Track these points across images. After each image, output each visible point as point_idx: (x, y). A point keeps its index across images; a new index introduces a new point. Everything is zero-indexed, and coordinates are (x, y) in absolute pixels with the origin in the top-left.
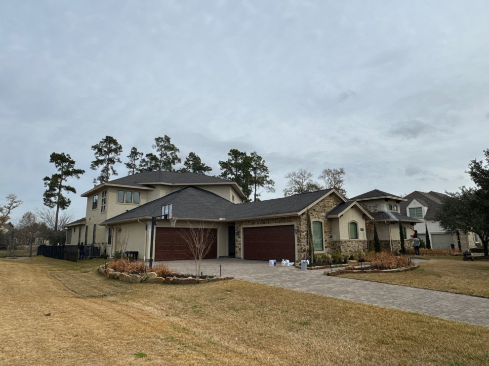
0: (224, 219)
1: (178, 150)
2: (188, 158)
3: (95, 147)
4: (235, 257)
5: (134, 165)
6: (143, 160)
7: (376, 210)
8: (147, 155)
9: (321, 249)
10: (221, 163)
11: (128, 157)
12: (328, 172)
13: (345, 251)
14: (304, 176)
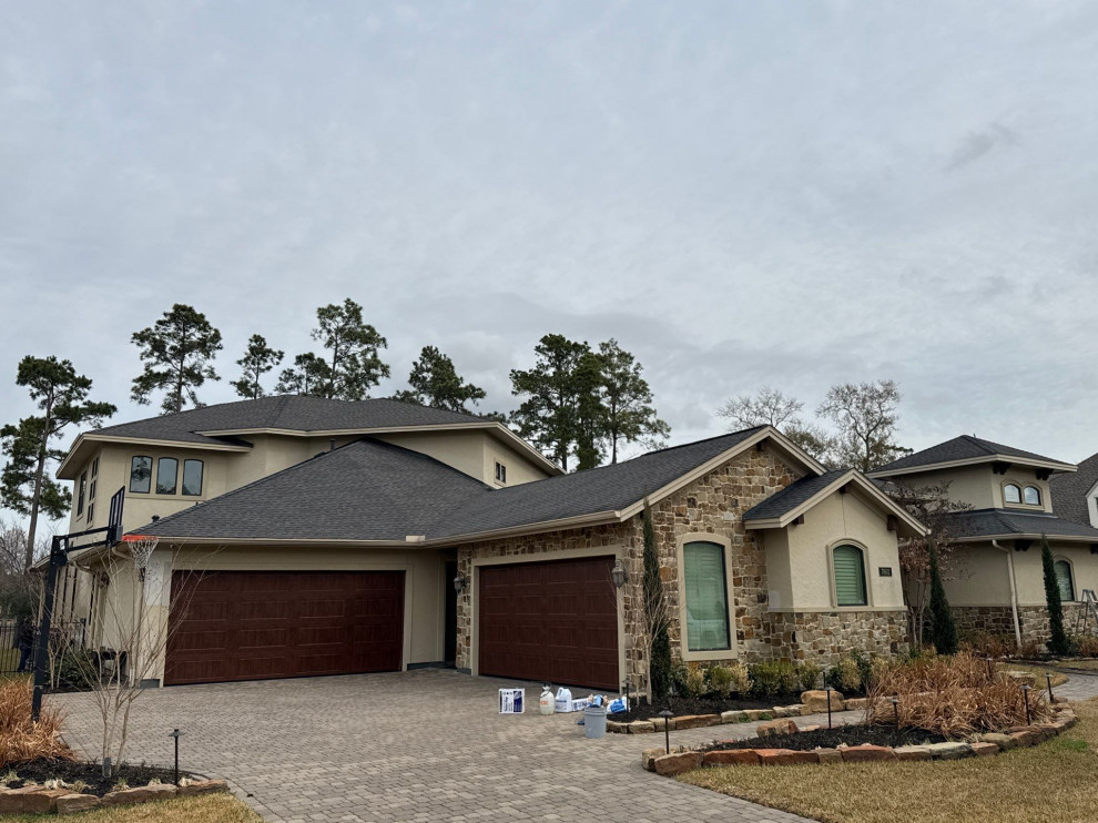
0: (423, 538)
1: (384, 340)
2: (419, 362)
3: (141, 337)
4: (454, 667)
5: (256, 385)
6: (289, 374)
7: (943, 503)
8: (300, 359)
9: (724, 644)
10: (516, 377)
11: (240, 362)
12: (845, 394)
13: (815, 653)
14: (778, 410)
